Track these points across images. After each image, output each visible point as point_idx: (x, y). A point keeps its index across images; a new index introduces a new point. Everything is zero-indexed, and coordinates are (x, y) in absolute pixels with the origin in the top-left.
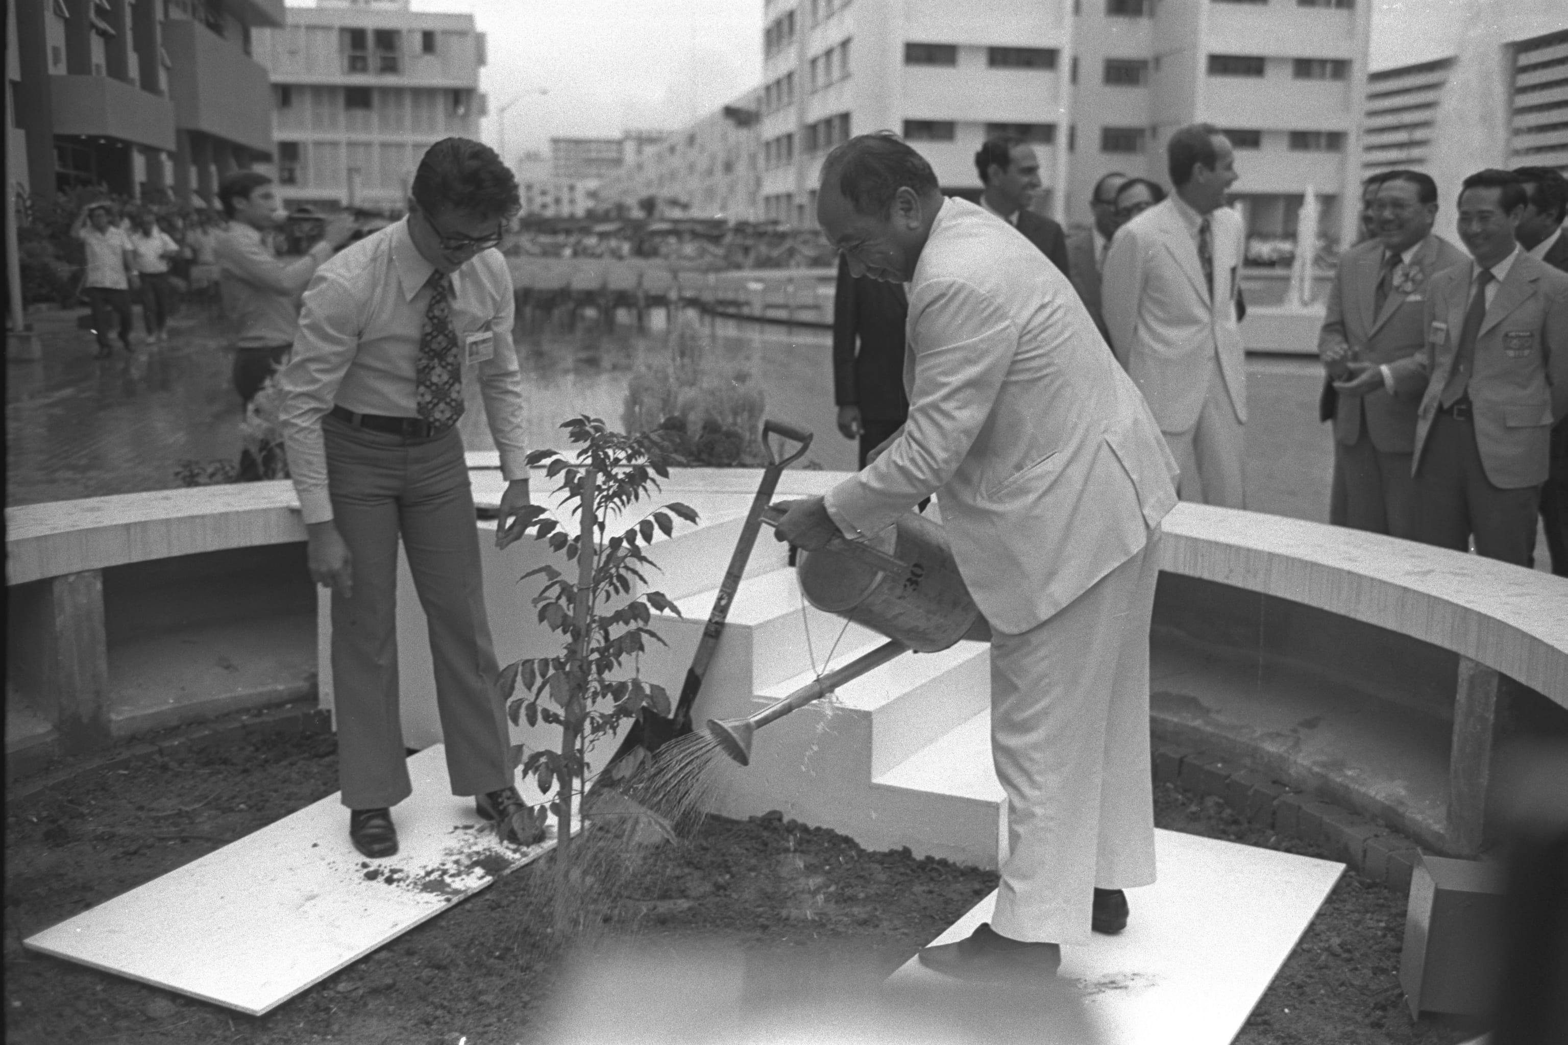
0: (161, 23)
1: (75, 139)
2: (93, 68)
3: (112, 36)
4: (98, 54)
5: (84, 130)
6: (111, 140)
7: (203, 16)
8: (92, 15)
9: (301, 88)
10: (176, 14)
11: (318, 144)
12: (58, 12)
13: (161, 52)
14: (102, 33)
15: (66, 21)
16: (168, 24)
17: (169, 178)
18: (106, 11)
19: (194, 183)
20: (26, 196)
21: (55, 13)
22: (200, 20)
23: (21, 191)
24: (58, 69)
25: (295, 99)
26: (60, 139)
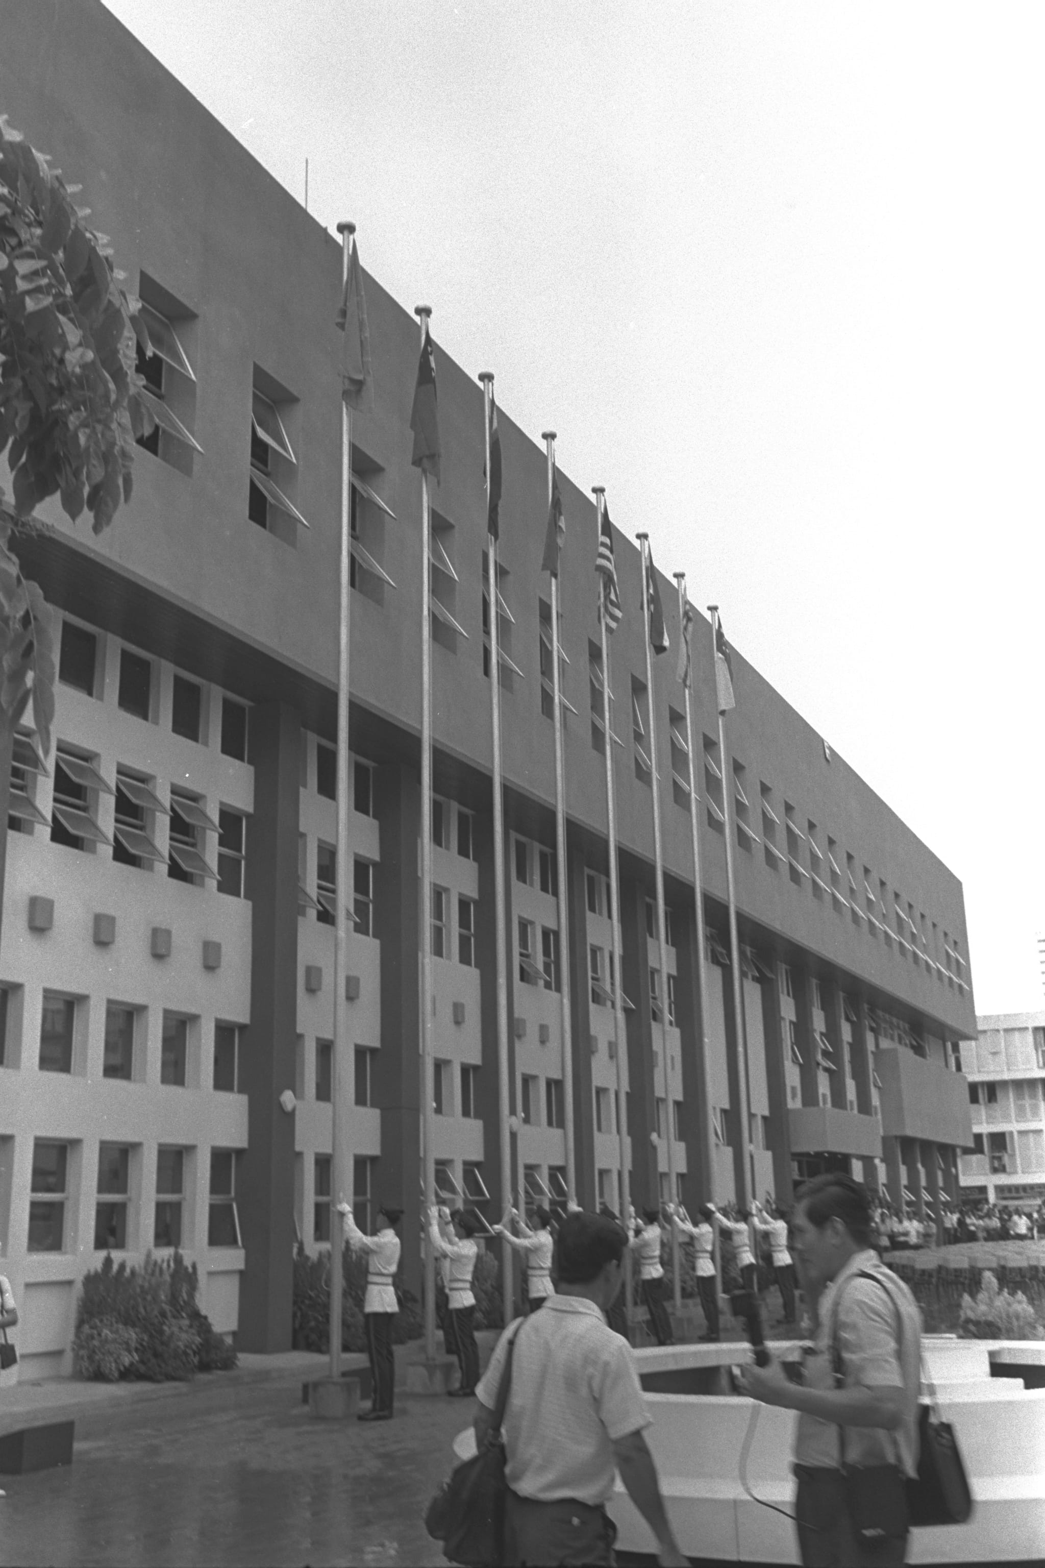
0: (872, 1052)
1: (808, 1155)
2: (821, 1098)
3: (834, 1071)
4: (824, 1086)
5: (812, 1149)
6: (833, 1155)
7: (908, 1042)
8: (819, 1057)
9: (1004, 1084)
10: (885, 1044)
11: (1021, 1133)
12: (795, 1060)
13: (872, 1074)
14: (826, 1070)
15: (800, 1065)
16: (878, 1052)
17: (882, 1176)
18: (829, 1053)
19: (904, 1181)
20: (771, 1201)
21: (793, 1061)
22: (906, 1045)
23: (769, 1198)
24: (794, 1103)
25: (999, 1094)
26: (798, 1156)
